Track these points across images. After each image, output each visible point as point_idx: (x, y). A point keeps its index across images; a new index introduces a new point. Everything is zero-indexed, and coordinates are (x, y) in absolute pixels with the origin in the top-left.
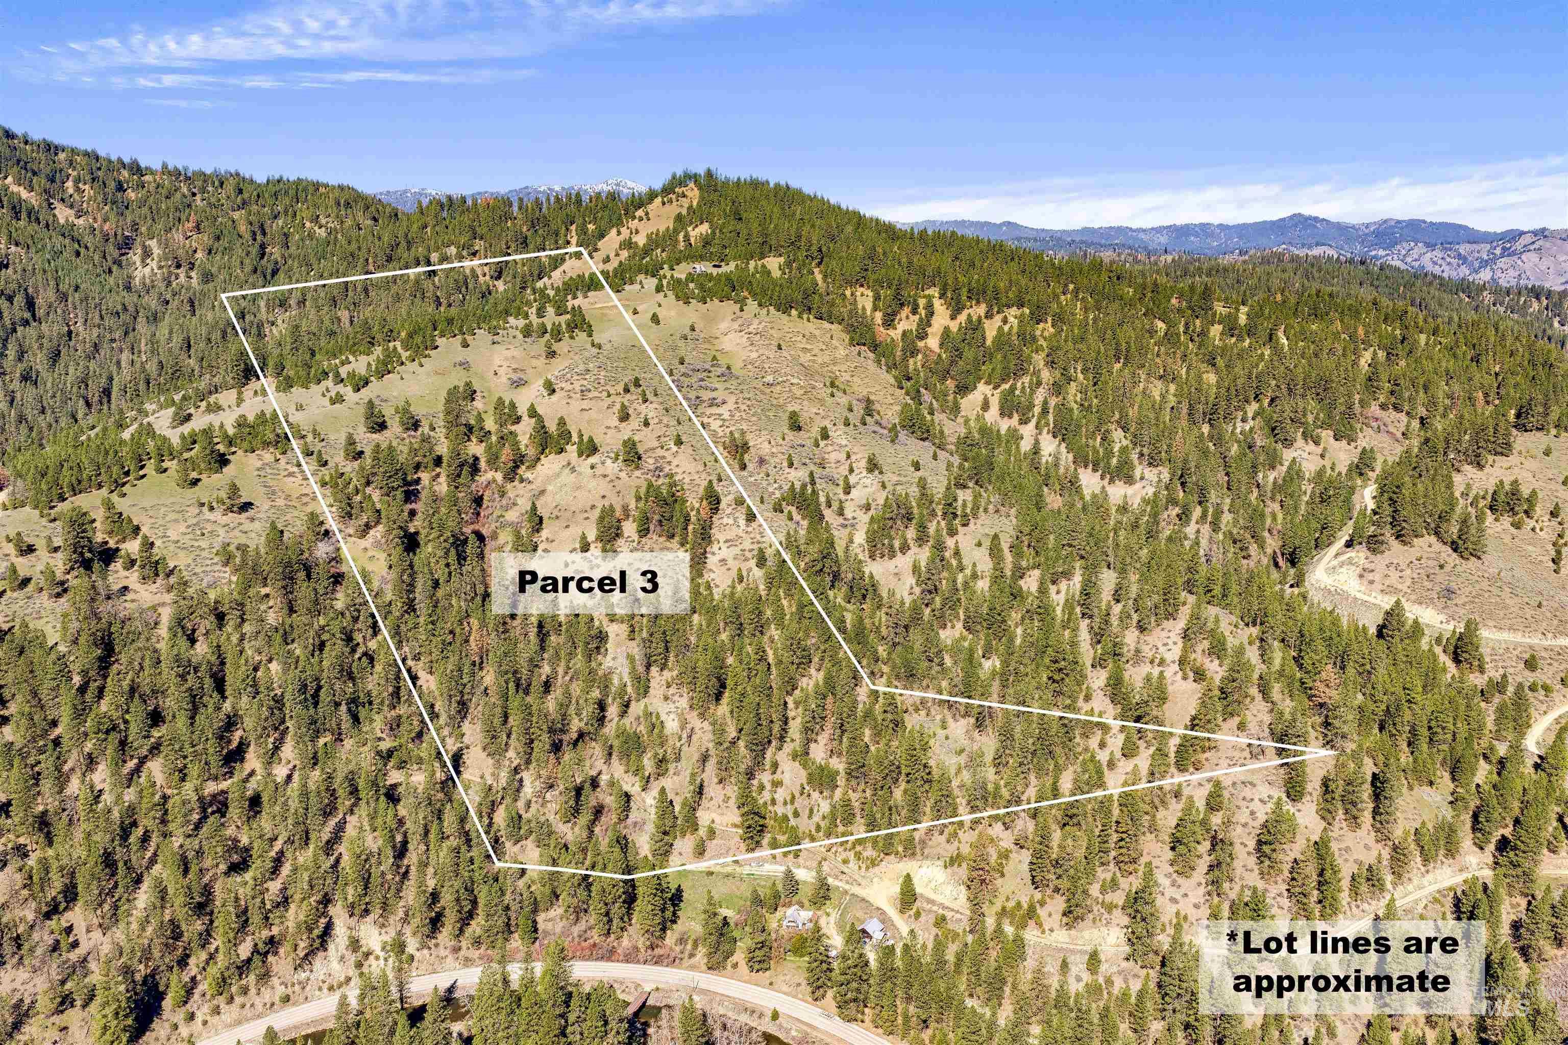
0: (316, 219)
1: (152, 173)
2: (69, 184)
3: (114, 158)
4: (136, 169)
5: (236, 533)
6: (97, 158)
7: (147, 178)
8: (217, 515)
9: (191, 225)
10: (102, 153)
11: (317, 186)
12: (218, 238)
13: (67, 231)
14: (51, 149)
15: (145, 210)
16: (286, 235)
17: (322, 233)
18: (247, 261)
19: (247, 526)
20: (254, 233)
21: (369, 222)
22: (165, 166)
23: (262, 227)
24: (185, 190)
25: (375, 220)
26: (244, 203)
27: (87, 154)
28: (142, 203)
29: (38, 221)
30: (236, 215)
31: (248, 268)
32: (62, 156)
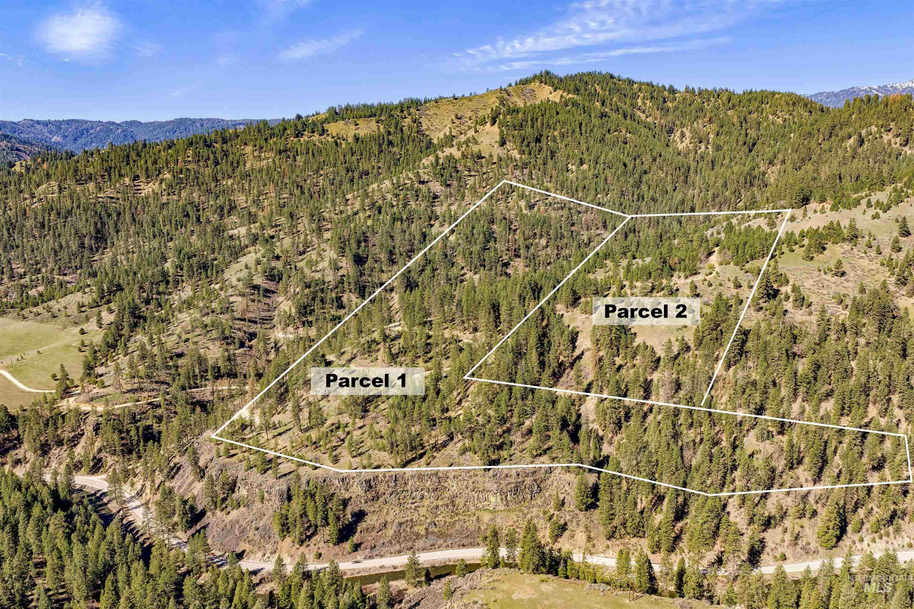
0: (775, 114)
1: (680, 92)
2: (639, 101)
3: (660, 85)
4: (672, 91)
5: (840, 287)
6: (653, 86)
7: (677, 95)
8: (829, 277)
9: (707, 119)
10: (655, 83)
11: (773, 94)
12: (722, 126)
13: (647, 126)
14: (631, 82)
15: (678, 112)
16: (759, 123)
17: (780, 121)
18: (740, 138)
19: (846, 284)
20: (741, 123)
21: (807, 114)
22: (687, 88)
23: (745, 119)
24: (699, 100)
25: (811, 112)
26: (734, 106)
27: (648, 84)
28: (676, 108)
29: (634, 120)
30: (729, 113)
31: (741, 143)
32: (635, 86)
